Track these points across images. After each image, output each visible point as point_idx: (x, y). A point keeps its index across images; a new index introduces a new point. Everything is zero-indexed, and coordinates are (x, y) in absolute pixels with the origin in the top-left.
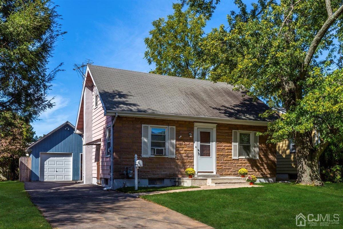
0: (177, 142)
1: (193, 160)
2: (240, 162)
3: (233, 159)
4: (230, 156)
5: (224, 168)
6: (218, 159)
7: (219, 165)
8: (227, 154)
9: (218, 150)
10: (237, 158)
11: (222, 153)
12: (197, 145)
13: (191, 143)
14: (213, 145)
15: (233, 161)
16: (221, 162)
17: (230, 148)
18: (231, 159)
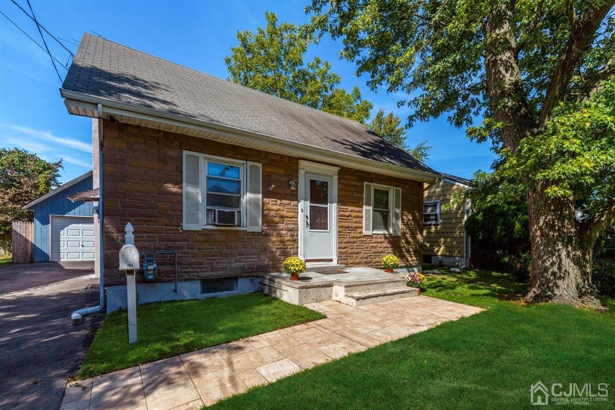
0: (265, 199)
1: (297, 236)
2: (375, 240)
3: (364, 236)
4: (359, 230)
5: (350, 251)
6: (340, 234)
7: (343, 245)
8: (355, 225)
9: (341, 218)
10: (370, 233)
11: (346, 224)
12: (304, 207)
13: (293, 203)
14: (333, 209)
15: (364, 239)
16: (345, 240)
17: (359, 214)
18: (360, 235)
